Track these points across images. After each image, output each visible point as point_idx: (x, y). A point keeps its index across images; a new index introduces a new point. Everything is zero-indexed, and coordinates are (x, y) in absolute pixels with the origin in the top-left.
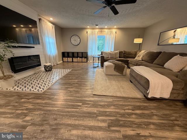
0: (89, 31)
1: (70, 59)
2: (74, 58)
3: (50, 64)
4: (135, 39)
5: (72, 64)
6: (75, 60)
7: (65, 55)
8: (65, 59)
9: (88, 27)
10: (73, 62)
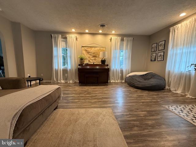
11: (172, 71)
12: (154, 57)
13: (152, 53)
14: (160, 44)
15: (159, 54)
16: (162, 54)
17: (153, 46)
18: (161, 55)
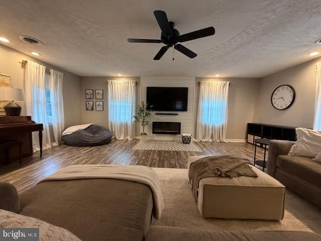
8: (251, 138)
11: (113, 122)
12: (91, 106)
13: (87, 100)
14: (97, 93)
15: (97, 103)
16: (101, 103)
17: (88, 92)
18: (99, 105)
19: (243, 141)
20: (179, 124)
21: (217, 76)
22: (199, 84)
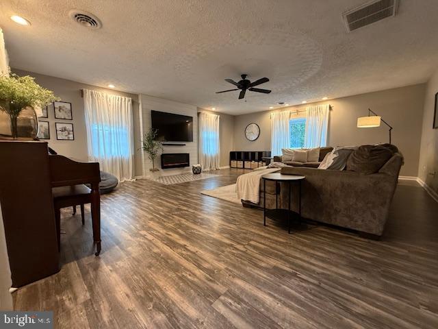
0: (274, 115)
1: (240, 164)
2: (245, 162)
3: (199, 165)
4: (359, 119)
5: (242, 170)
6: (248, 164)
7: (235, 156)
8: (234, 163)
9: (271, 108)
10: (244, 168)
14: (57, 106)
15: (60, 126)
16: (69, 127)
19: (228, 167)
20: (187, 156)
21: (214, 109)
22: (199, 114)
